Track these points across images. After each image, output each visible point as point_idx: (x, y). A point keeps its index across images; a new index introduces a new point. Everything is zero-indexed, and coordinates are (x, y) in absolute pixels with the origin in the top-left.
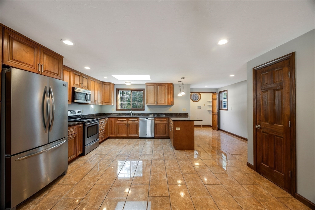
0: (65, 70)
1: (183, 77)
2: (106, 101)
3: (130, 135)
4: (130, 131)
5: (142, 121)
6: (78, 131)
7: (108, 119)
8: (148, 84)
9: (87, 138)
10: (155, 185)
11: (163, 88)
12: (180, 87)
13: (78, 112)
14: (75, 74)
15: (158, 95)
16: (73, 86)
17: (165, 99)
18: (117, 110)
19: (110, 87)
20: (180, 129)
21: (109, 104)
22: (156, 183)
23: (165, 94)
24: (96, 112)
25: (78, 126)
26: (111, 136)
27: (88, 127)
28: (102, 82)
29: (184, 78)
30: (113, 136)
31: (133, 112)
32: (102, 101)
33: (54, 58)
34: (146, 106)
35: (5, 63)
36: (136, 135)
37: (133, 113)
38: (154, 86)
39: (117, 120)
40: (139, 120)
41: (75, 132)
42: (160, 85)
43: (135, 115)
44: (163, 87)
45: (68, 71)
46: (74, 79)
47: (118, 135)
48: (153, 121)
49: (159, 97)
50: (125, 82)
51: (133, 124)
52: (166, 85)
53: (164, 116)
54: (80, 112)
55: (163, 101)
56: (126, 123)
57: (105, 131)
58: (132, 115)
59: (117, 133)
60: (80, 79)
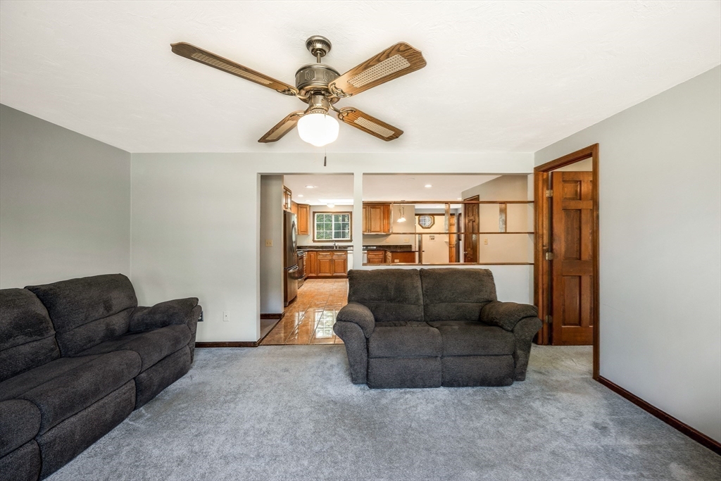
2: (302, 230)
3: (335, 274)
4: (334, 268)
11: (378, 211)
12: (400, 210)
15: (371, 220)
17: (380, 226)
18: (314, 241)
19: (306, 211)
21: (306, 233)
23: (380, 218)
26: (309, 275)
28: (298, 204)
30: (314, 275)
31: (337, 244)
32: (298, 230)
36: (344, 274)
40: (346, 254)
43: (339, 247)
47: (320, 275)
48: (366, 255)
49: (372, 224)
51: (338, 259)
55: (378, 229)
56: (330, 258)
58: (335, 248)
59: (319, 271)
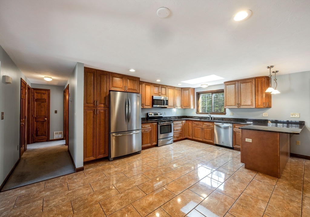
0: (146, 85)
1: (269, 65)
2: (185, 106)
3: (205, 140)
4: (204, 135)
5: (218, 126)
6: (153, 127)
7: (185, 121)
8: (227, 83)
9: (161, 134)
10: (242, 206)
11: (249, 85)
12: (275, 80)
13: (160, 114)
14: (154, 86)
15: (240, 95)
16: (153, 95)
17: (252, 100)
19: (189, 92)
20: (251, 142)
21: (188, 107)
22: (245, 205)
23: (252, 93)
24: (179, 115)
25: (153, 124)
26: (188, 137)
27: (161, 126)
28: (182, 88)
29: (272, 67)
30: (190, 137)
32: (182, 105)
33: (134, 80)
34: (227, 110)
35: (110, 90)
36: (211, 141)
37: (211, 117)
38: (235, 84)
39: (193, 123)
40: (213, 125)
41: (150, 128)
42: (244, 81)
43: (214, 119)
44: (247, 84)
45: (149, 85)
46: (154, 90)
47: (194, 138)
49: (242, 98)
50: (201, 85)
51: (207, 128)
52: (254, 80)
53: (252, 123)
54: (162, 114)
55: (249, 103)
56: (201, 127)
57: (181, 132)
58: (210, 119)
59: (193, 136)
60: (158, 89)
